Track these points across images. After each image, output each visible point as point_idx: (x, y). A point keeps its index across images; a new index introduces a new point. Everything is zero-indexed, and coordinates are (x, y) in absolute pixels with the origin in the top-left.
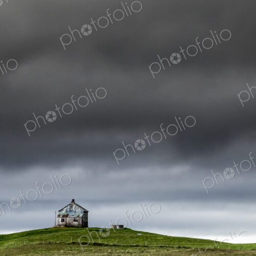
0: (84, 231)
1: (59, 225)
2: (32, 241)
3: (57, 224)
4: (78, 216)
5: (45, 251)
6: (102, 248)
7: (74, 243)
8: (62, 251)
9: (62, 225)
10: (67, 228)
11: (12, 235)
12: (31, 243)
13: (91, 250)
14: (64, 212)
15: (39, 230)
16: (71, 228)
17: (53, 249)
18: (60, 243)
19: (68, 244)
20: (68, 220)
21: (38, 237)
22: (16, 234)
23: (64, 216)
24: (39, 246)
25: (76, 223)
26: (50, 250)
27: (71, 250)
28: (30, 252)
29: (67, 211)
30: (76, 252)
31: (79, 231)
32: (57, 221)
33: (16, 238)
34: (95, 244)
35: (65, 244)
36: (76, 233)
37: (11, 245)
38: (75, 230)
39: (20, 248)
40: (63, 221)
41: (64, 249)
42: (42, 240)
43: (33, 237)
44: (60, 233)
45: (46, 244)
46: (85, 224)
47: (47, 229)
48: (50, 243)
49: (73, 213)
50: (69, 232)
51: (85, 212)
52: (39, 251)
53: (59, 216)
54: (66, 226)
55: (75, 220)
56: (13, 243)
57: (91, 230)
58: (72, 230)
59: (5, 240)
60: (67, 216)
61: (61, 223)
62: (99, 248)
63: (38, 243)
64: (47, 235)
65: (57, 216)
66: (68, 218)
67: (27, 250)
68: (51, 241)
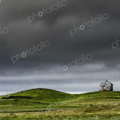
0: (111, 92)
1: (101, 90)
2: (90, 97)
3: (100, 90)
4: (109, 86)
5: (95, 101)
6: (119, 99)
7: (107, 97)
8: (102, 101)
9: (102, 90)
10: (104, 91)
11: (81, 94)
12: (89, 97)
13: (114, 100)
14: (103, 85)
15: (93, 92)
16: (106, 91)
17: (98, 100)
18: (101, 98)
19: (105, 98)
20: (105, 88)
21: (92, 95)
22: (83, 94)
23: (103, 86)
24: (93, 99)
25: (108, 89)
26: (97, 100)
27: (106, 100)
28: (89, 101)
29: (104, 84)
30: (108, 101)
31: (109, 93)
32: (100, 88)
33: (83, 96)
34: (116, 98)
35: (103, 98)
36: (108, 93)
37: (81, 98)
38: (107, 92)
39: (85, 100)
40: (102, 88)
41: (103, 100)
42: (94, 96)
43: (90, 95)
44: (101, 93)
45: (96, 98)
46: (112, 90)
47: (96, 92)
48: (97, 97)
49: (107, 85)
50: (105, 93)
51: (111, 85)
52: (93, 101)
53: (101, 86)
54: (104, 90)
55: (107, 88)
56: (82, 97)
57: (114, 92)
58: (106, 92)
59: (79, 96)
60: (104, 86)
61: (102, 89)
62: (117, 99)
63: (92, 97)
64: (96, 94)
65: (100, 86)
66: (104, 87)
67: (88, 100)
68: (98, 97)
